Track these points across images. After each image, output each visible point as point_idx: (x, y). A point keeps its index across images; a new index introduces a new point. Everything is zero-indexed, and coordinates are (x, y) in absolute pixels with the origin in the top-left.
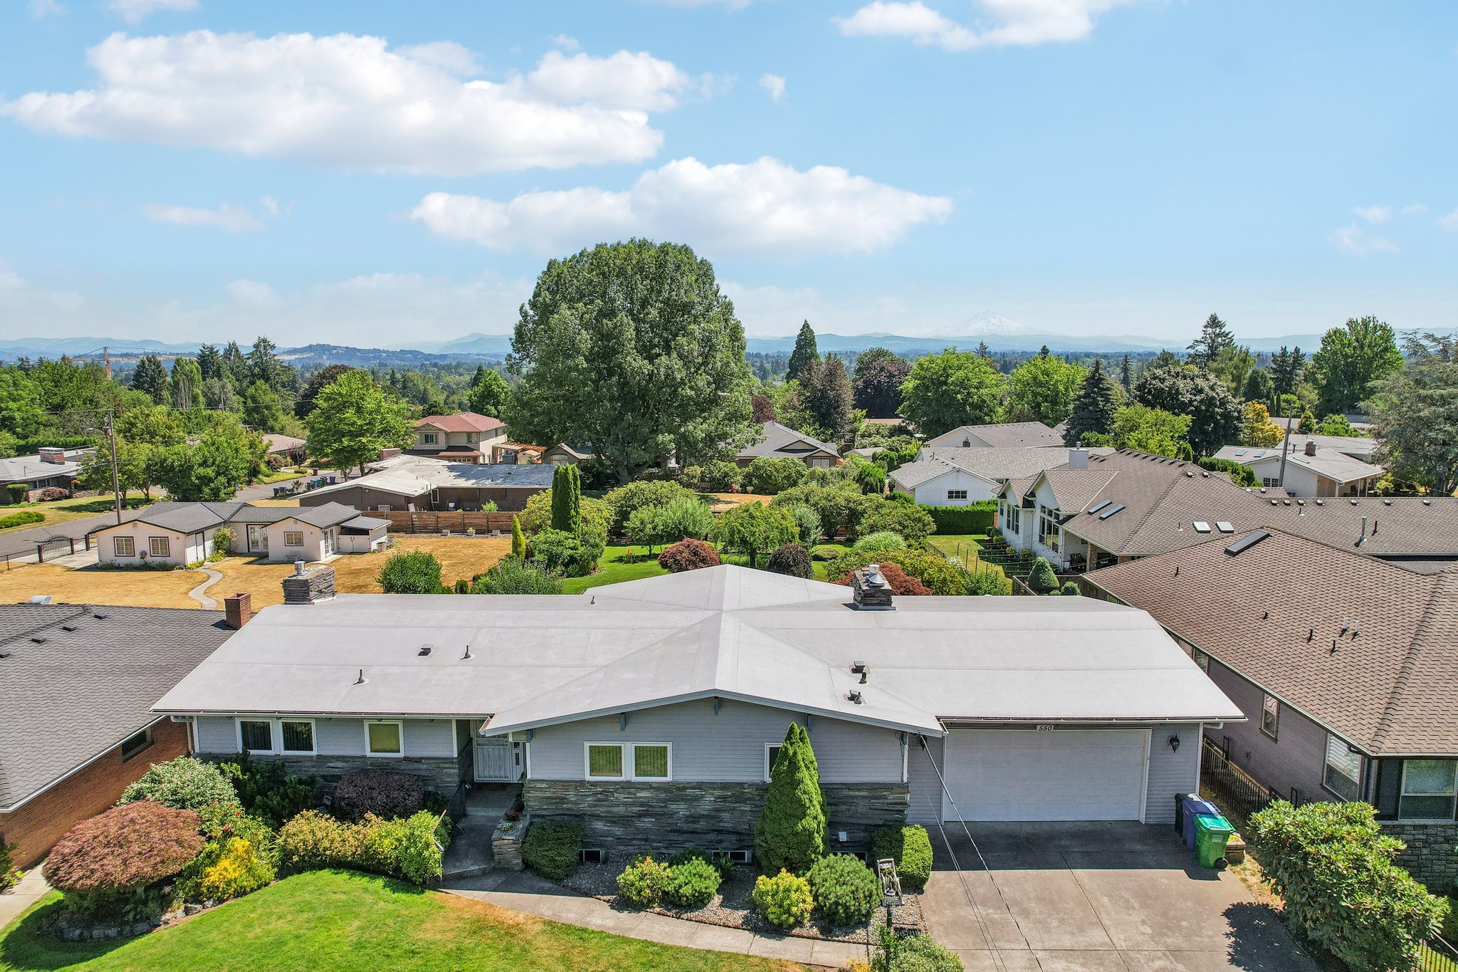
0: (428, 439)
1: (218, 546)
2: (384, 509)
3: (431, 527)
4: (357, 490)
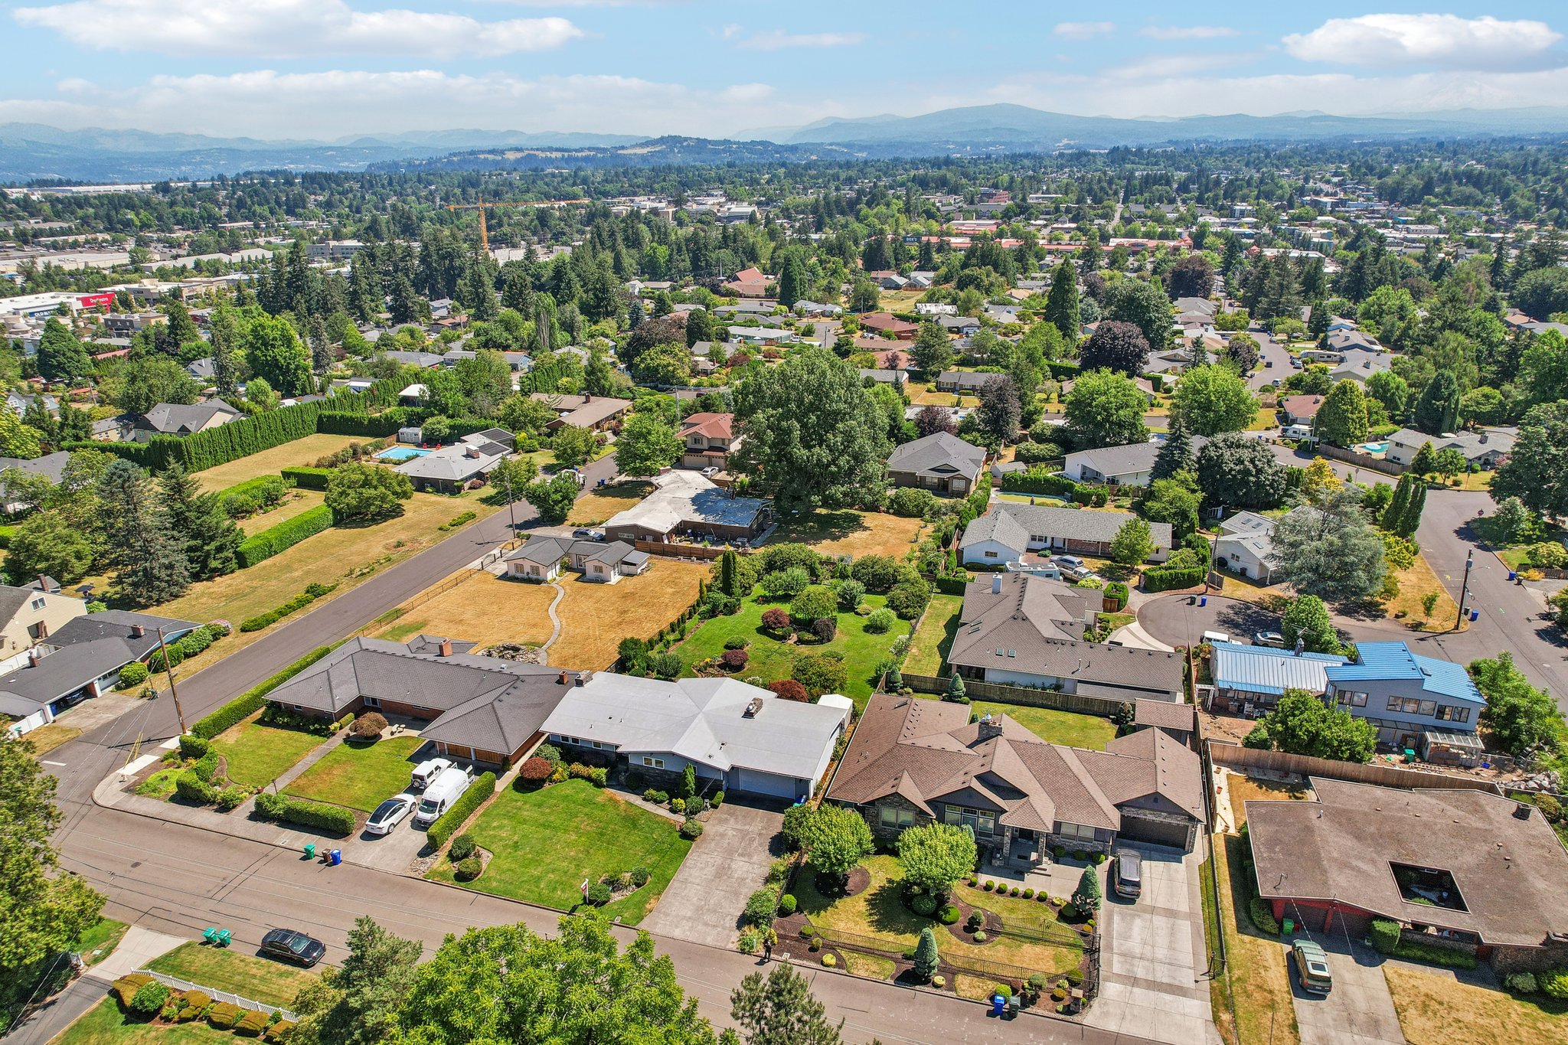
0: (696, 441)
1: (562, 567)
2: (649, 539)
3: (674, 552)
4: (635, 527)
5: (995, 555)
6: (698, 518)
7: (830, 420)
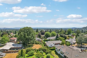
2: (5, 51)
3: (10, 52)
4: (3, 49)
5: (51, 46)
6: (13, 47)
7: (30, 32)
